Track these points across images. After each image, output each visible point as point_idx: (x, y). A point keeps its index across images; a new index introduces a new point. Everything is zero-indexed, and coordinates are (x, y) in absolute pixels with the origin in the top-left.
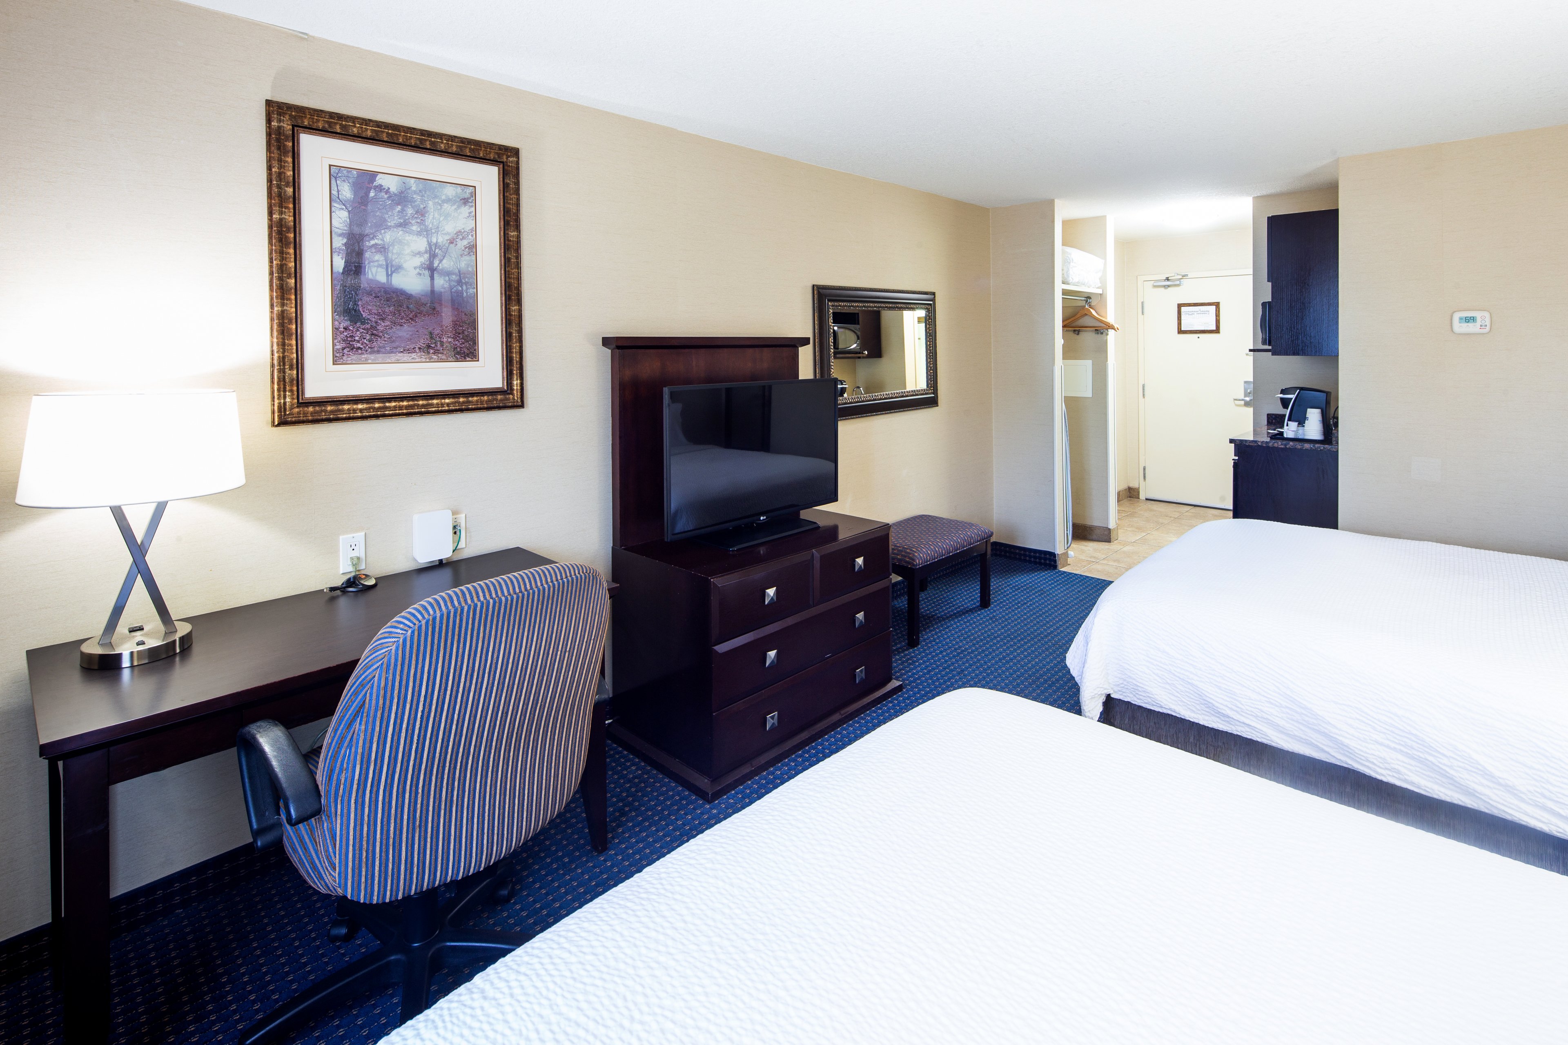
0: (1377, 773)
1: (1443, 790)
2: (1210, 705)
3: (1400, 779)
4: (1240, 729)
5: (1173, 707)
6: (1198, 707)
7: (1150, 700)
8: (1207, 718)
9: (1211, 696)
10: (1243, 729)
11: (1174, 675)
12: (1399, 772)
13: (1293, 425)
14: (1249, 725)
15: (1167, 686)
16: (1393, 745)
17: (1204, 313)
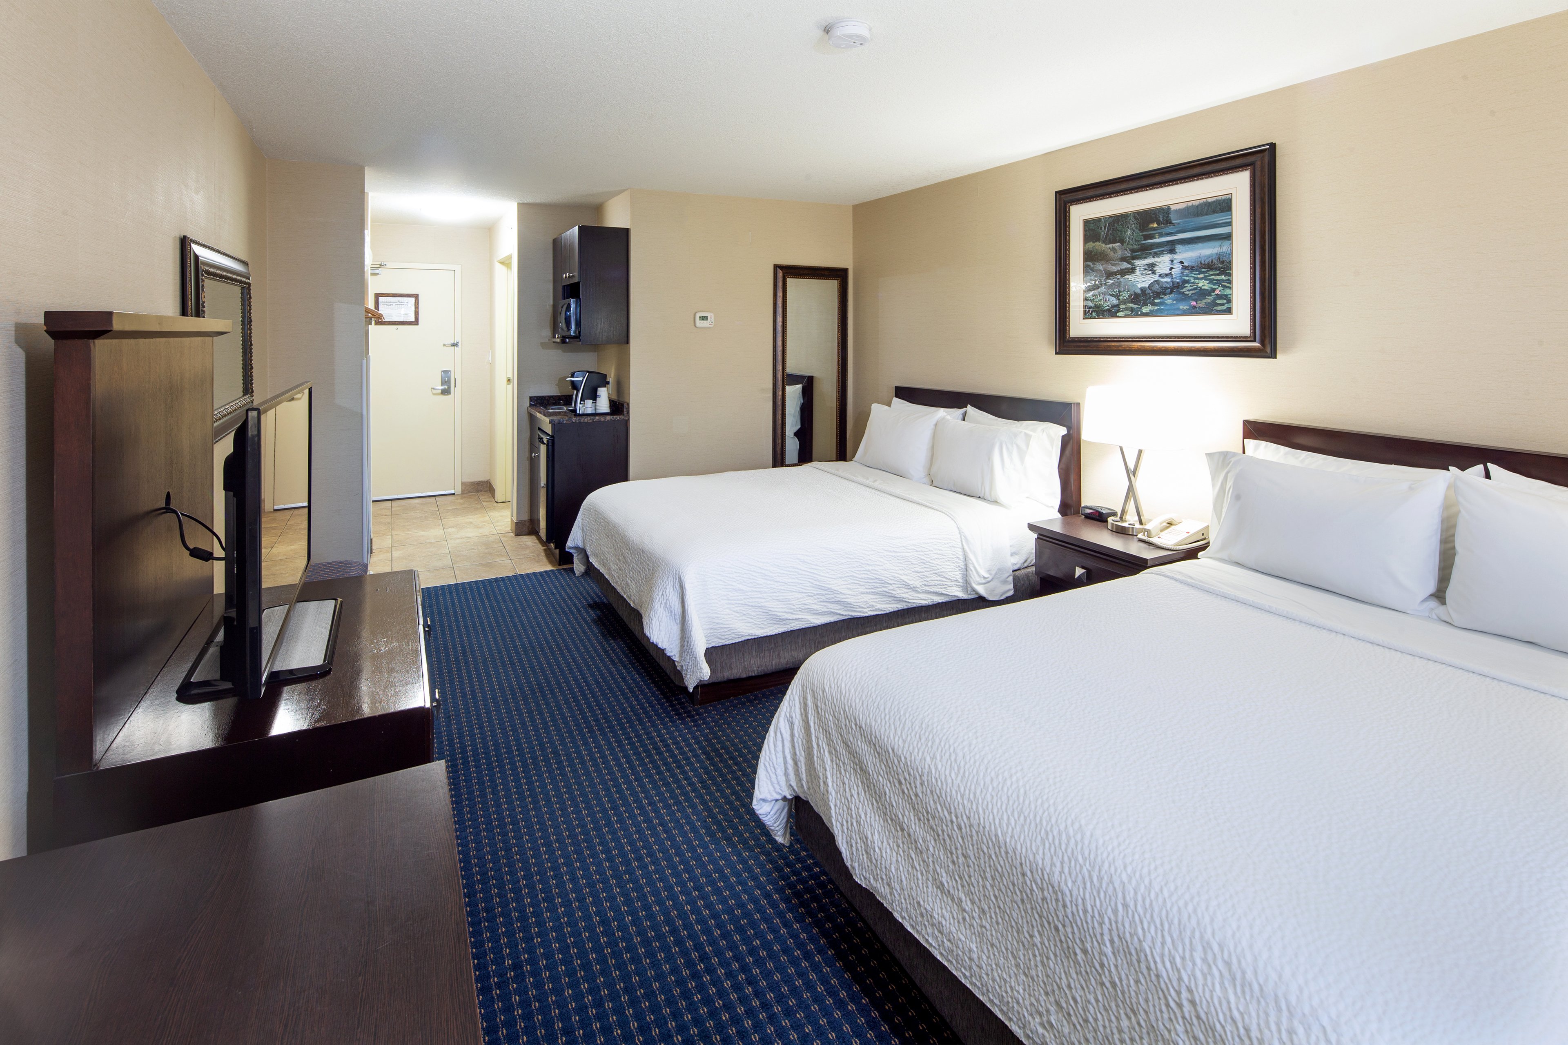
0: (864, 613)
1: (890, 606)
2: (774, 617)
3: (873, 611)
4: (792, 625)
5: (750, 632)
6: (765, 623)
7: (733, 635)
8: (771, 628)
9: (776, 610)
10: (794, 624)
11: (749, 606)
12: (872, 606)
13: (589, 402)
14: (797, 619)
15: (744, 618)
16: (868, 591)
17: (402, 304)
